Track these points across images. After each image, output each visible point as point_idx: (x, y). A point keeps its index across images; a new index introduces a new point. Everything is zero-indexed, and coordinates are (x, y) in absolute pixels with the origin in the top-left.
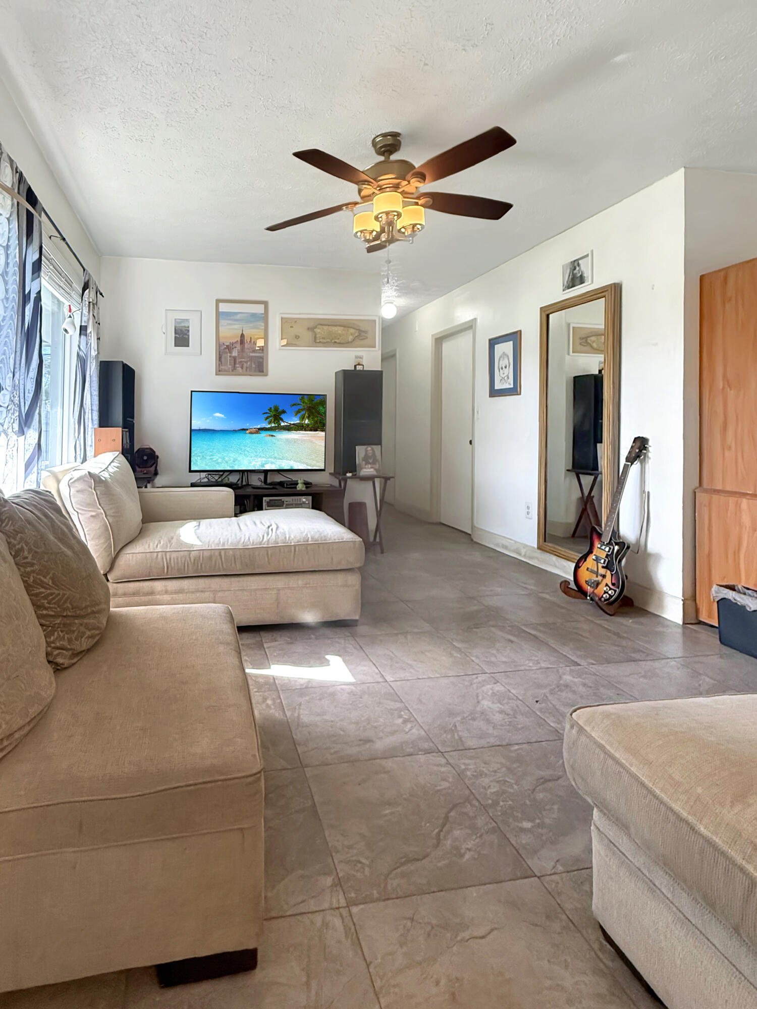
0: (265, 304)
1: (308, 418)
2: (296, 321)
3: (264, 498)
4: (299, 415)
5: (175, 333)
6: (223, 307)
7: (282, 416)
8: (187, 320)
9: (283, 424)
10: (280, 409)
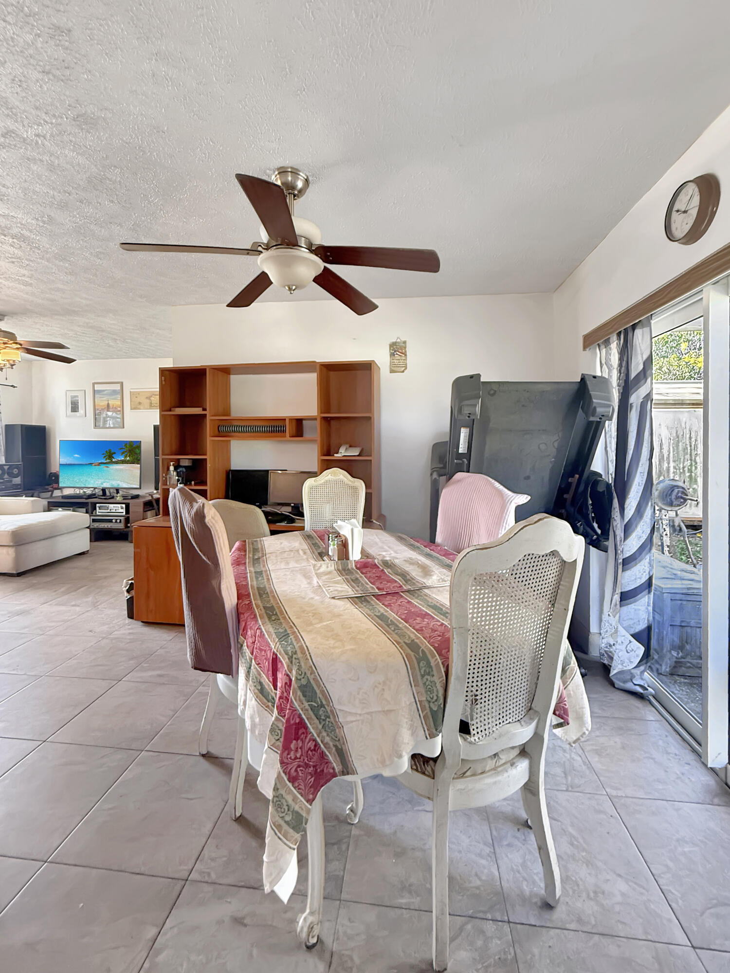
0: (122, 384)
1: (129, 456)
2: (139, 393)
3: (97, 505)
4: (124, 455)
5: (72, 404)
6: (97, 387)
7: (114, 456)
8: (77, 396)
9: (114, 460)
10: (112, 452)
